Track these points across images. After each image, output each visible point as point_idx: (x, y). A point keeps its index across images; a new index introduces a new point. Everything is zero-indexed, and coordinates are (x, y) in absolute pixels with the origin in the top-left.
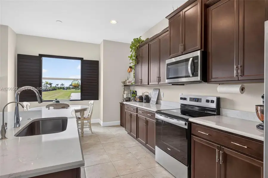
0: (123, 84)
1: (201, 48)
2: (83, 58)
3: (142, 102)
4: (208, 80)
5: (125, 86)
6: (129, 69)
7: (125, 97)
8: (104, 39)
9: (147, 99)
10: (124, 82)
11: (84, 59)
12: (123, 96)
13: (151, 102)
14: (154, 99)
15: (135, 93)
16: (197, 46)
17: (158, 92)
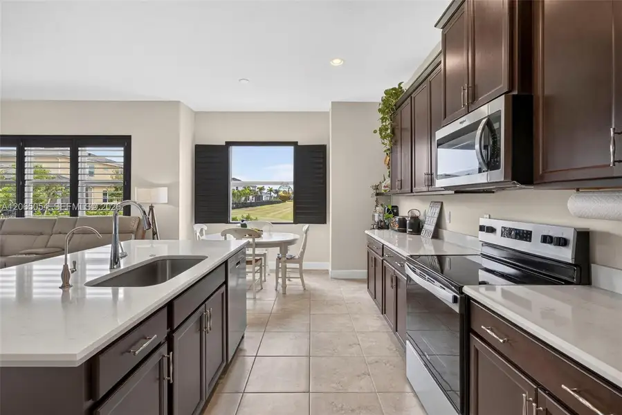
0: (374, 192)
2: (297, 142)
3: (405, 231)
5: (377, 194)
6: (386, 158)
7: (377, 219)
9: (416, 226)
10: (377, 188)
11: (299, 144)
12: (374, 216)
13: (423, 232)
14: (429, 227)
15: (394, 211)
16: (501, 84)
17: (438, 210)
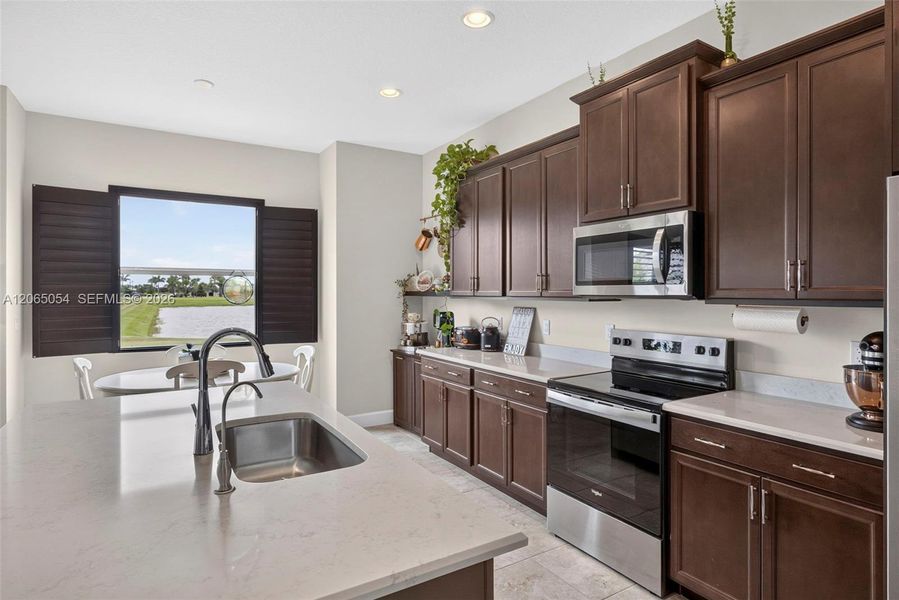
0: (401, 289)
1: (690, 203)
2: (263, 201)
3: (478, 348)
4: (709, 294)
5: (407, 294)
6: (420, 239)
7: (410, 329)
8: (340, 140)
9: (495, 340)
10: (404, 284)
11: (266, 205)
12: (403, 327)
13: (508, 348)
14: (517, 340)
15: (447, 319)
16: (676, 195)
17: (529, 319)
